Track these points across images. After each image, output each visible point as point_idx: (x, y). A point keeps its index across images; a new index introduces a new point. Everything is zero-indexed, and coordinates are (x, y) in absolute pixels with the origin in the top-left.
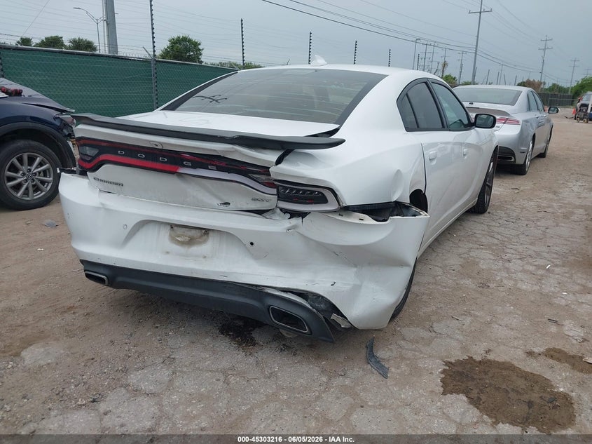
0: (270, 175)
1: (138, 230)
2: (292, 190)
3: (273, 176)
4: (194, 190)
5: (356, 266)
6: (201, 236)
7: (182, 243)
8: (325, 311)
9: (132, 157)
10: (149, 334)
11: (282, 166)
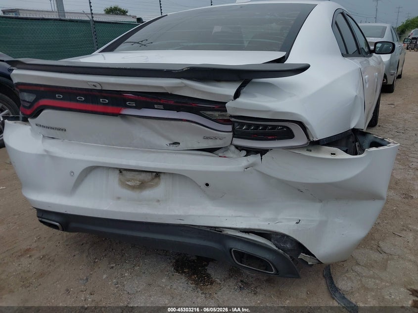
0: (226, 111)
1: (86, 176)
2: (249, 125)
3: (230, 112)
4: (139, 131)
5: (321, 201)
6: (153, 179)
7: (133, 188)
8: (291, 250)
9: (70, 100)
10: (105, 276)
11: (240, 100)
